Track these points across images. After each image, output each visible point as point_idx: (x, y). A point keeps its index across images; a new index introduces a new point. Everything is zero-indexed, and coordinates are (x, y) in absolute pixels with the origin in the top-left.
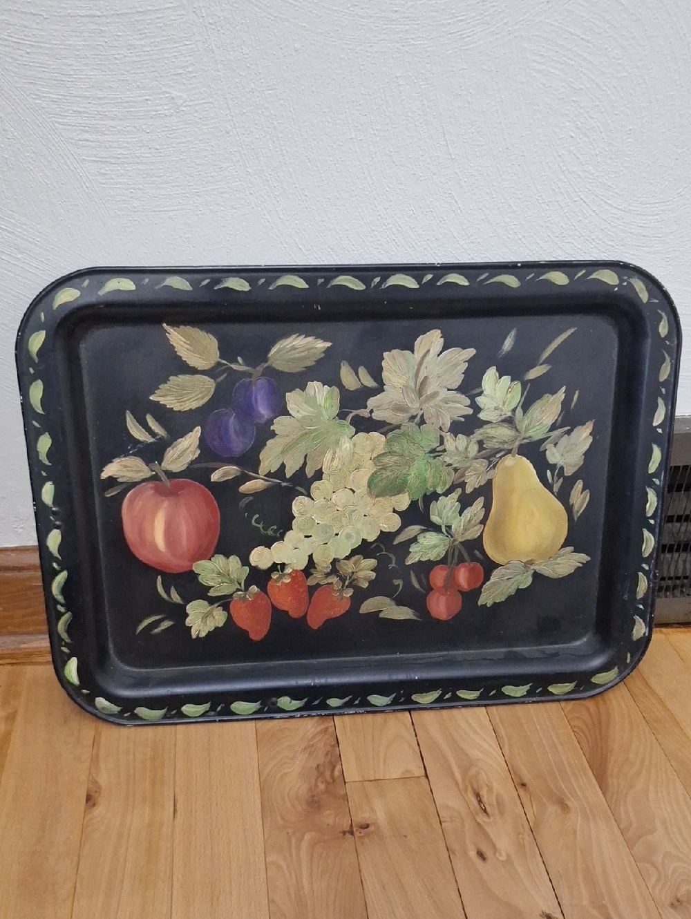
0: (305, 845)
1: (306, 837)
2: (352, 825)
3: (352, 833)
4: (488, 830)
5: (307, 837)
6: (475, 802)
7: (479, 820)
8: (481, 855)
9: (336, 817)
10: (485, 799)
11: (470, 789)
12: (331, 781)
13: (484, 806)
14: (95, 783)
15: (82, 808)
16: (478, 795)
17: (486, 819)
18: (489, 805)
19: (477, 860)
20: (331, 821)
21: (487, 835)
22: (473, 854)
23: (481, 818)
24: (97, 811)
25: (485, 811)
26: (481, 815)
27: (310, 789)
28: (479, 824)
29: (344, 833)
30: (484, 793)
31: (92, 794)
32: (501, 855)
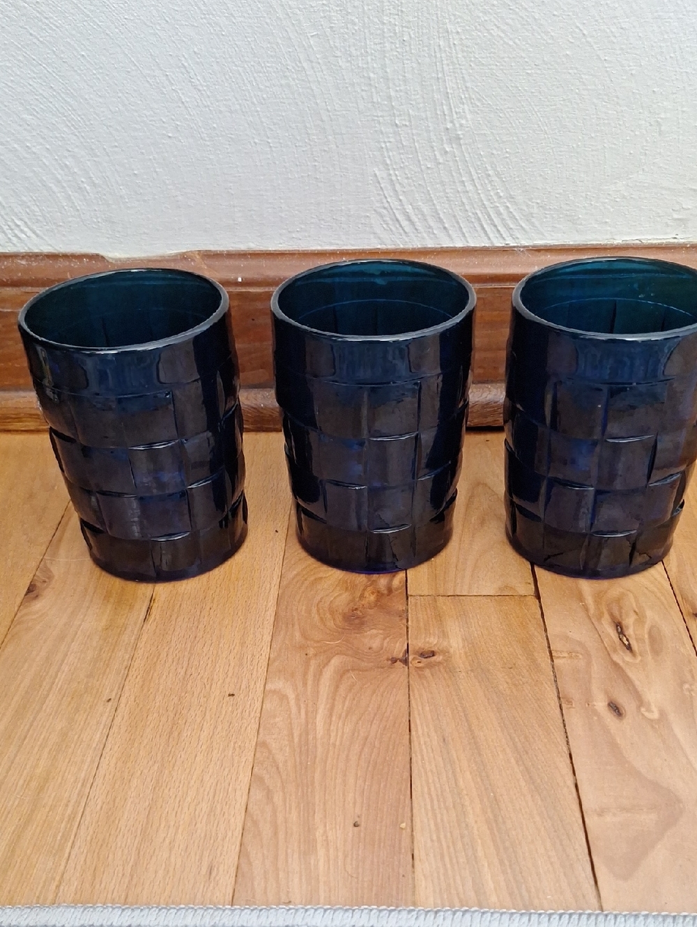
0: (328, 673)
1: (333, 661)
2: (407, 651)
3: (406, 662)
4: (630, 674)
5: (335, 661)
6: (613, 634)
7: (615, 658)
8: (615, 709)
9: (384, 639)
10: (630, 632)
11: (607, 616)
12: (386, 592)
13: (627, 640)
14: (47, 571)
15: (19, 600)
16: (619, 627)
17: (628, 657)
18: (637, 640)
19: (609, 717)
20: (376, 644)
21: (627, 680)
22: (601, 705)
23: (622, 657)
24: (38, 606)
25: (629, 647)
26: (621, 653)
27: (353, 600)
28: (615, 664)
29: (394, 661)
30: (629, 622)
31: (38, 584)
32: (649, 710)
